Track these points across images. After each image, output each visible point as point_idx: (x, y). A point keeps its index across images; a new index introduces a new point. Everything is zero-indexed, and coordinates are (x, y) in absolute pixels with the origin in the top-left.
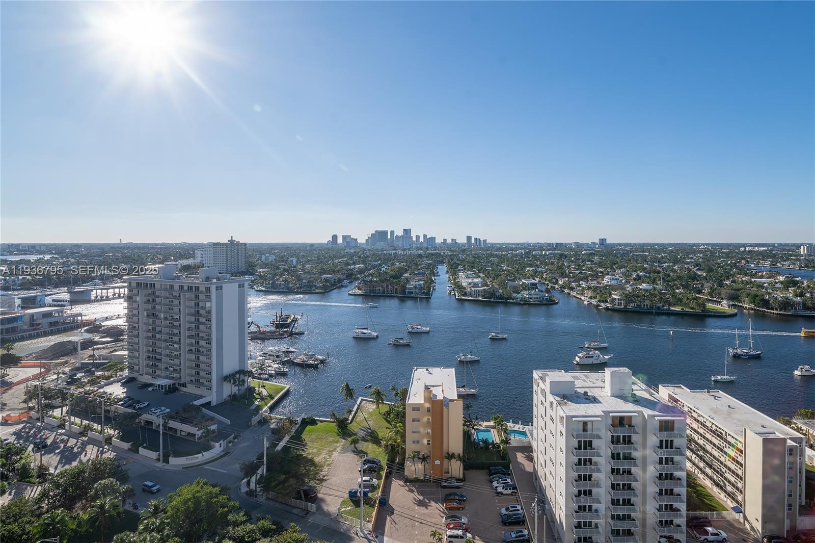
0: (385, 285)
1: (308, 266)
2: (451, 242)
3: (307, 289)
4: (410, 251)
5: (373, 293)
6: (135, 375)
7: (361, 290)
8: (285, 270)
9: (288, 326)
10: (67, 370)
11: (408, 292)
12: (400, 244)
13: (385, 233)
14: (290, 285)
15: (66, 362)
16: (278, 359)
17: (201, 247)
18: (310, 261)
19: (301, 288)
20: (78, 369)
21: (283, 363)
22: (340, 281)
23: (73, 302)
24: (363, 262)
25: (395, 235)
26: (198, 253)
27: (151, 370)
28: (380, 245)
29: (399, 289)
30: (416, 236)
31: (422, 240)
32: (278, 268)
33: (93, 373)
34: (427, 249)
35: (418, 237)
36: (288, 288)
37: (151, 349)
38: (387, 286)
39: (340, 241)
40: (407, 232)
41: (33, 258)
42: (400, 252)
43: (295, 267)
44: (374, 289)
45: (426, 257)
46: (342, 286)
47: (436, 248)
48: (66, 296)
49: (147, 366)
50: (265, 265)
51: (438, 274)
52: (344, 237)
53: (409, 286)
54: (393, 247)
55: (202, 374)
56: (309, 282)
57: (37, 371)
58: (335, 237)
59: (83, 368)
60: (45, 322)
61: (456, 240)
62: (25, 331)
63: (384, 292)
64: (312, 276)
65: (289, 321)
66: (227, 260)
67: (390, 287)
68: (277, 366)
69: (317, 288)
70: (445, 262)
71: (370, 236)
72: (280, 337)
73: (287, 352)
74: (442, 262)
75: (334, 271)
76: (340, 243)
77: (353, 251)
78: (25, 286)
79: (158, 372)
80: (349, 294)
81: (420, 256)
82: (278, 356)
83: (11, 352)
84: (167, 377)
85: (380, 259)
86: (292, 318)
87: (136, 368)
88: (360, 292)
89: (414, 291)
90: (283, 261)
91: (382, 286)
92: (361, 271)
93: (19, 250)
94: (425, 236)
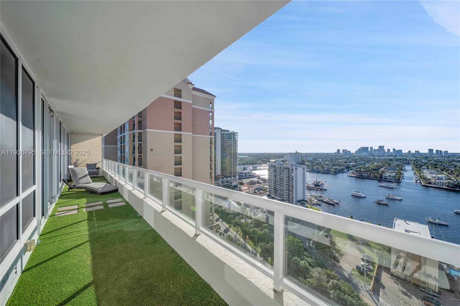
0: (369, 173)
1: (326, 162)
2: (415, 152)
3: (327, 172)
4: (383, 157)
5: (362, 176)
6: (270, 194)
7: (354, 174)
8: (316, 163)
9: (319, 186)
10: (254, 189)
11: (384, 178)
12: (376, 153)
13: (367, 148)
14: (319, 170)
15: (253, 187)
16: (317, 198)
17: (286, 154)
18: (327, 160)
19: (324, 171)
20: (256, 189)
21: (319, 200)
22: (342, 169)
23: (253, 170)
24: (355, 162)
25: (373, 149)
26: (285, 156)
27: (275, 194)
28: (364, 154)
29: (378, 176)
30: (388, 149)
31: (392, 151)
32: (314, 163)
33: (259, 191)
34: (396, 156)
35: (389, 150)
36: (318, 171)
37: (275, 187)
38: (370, 174)
39: (341, 152)
40: (381, 148)
41: (244, 157)
42: (376, 157)
43: (321, 162)
44: (362, 175)
45: (396, 160)
46: (344, 172)
47: (402, 156)
48: (252, 168)
49: (274, 192)
50: (309, 161)
51: (406, 170)
52: (343, 150)
53: (385, 175)
54: (372, 155)
55: (290, 198)
56: (328, 169)
57: (247, 188)
58: (339, 150)
59: (257, 189)
60: (248, 174)
61: (419, 151)
62: (244, 176)
63: (368, 176)
64: (329, 166)
65: (320, 184)
66: (295, 159)
67: (372, 174)
68: (316, 201)
69: (331, 172)
70: (410, 164)
71: (358, 150)
72: (317, 190)
73: (320, 196)
74: (408, 164)
75: (339, 165)
76: (341, 153)
77: (348, 156)
78: (243, 164)
79: (277, 195)
80: (348, 176)
81: (391, 160)
82: (316, 197)
83: (242, 182)
84: (279, 197)
85: (364, 161)
86: (321, 183)
87: (271, 192)
88: (354, 175)
89: (388, 178)
90: (315, 160)
91: (367, 174)
92: (354, 166)
93: (241, 155)
94: (394, 150)
